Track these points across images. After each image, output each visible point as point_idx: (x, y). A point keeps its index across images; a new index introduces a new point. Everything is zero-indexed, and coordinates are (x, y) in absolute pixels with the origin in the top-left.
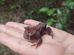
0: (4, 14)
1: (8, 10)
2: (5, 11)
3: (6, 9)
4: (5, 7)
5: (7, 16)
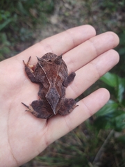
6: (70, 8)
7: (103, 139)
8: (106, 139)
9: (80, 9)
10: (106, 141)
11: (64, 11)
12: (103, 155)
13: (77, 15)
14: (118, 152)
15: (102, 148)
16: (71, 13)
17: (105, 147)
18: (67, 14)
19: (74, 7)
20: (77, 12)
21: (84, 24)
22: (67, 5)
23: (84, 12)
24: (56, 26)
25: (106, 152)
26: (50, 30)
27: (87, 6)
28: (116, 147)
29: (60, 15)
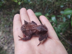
0: (5, 17)
1: (10, 13)
2: (7, 14)
3: (8, 12)
4: (8, 11)
5: (8, 19)
6: (4, 39)
7: (63, 39)
8: (62, 38)
9: (6, 35)
10: (64, 39)
11: (4, 42)
12: (69, 41)
13: (8, 37)
14: (68, 35)
15: (66, 41)
16: (6, 39)
17: (66, 39)
18: (6, 41)
19: (4, 37)
20: (7, 37)
21: (13, 35)
22: (2, 40)
23: (8, 34)
24: (9, 47)
25: (68, 40)
26: (9, 51)
27: (6, 32)
28: (66, 35)
29: (5, 44)
